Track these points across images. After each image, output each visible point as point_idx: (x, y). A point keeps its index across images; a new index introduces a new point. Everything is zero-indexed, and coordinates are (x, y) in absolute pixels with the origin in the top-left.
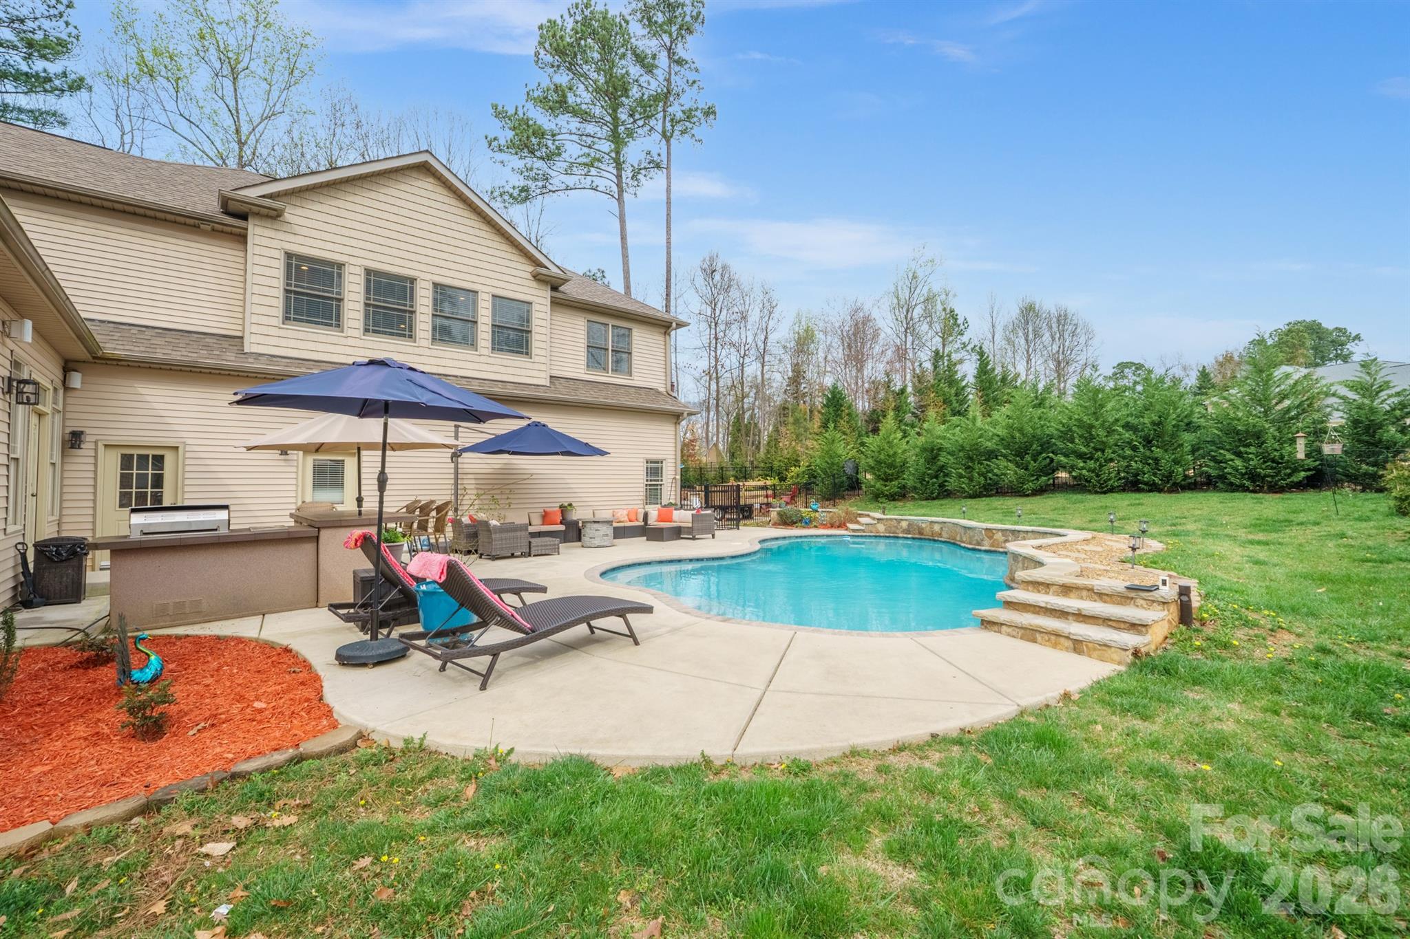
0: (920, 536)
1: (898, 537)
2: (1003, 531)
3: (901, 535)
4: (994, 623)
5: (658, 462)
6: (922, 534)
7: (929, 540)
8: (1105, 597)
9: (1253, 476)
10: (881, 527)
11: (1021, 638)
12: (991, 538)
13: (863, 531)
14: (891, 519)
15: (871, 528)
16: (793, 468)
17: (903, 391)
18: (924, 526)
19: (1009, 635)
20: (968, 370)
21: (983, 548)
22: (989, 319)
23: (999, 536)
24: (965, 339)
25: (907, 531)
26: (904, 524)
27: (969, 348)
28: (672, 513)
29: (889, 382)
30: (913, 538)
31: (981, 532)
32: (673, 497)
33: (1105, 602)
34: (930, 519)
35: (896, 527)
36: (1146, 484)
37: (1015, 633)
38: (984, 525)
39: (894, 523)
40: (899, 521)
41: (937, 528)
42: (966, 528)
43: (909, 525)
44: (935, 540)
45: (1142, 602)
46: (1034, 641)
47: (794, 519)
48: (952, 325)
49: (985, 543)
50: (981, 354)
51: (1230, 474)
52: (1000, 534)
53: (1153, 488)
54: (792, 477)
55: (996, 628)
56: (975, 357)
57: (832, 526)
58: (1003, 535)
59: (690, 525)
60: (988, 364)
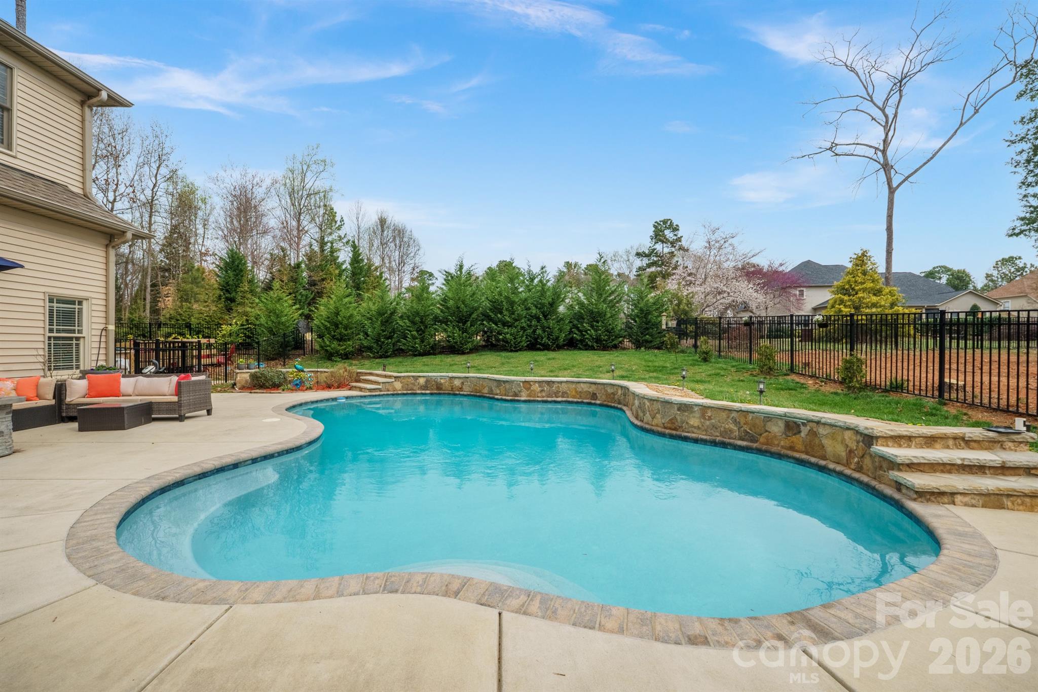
0: (437, 390)
1: (415, 394)
2: (539, 382)
3: (419, 392)
4: (942, 494)
5: (73, 303)
6: (441, 389)
7: (449, 394)
8: (972, 444)
9: (598, 340)
10: (398, 385)
11: (983, 507)
12: (528, 389)
13: (380, 390)
14: (409, 377)
15: (387, 386)
16: (224, 327)
17: (298, 266)
18: (442, 381)
19: (966, 505)
20: (344, 256)
21: (523, 399)
22: (356, 222)
23: (536, 387)
24: (341, 233)
25: (425, 387)
26: (422, 381)
27: (345, 240)
28: (119, 383)
29: (284, 256)
30: (431, 394)
31: (519, 385)
32: (102, 357)
33: (973, 449)
34: (450, 374)
35: (414, 384)
36: (543, 345)
37: (974, 502)
38: (523, 379)
39: (412, 380)
40: (416, 378)
41: (457, 383)
42: (499, 382)
43: (427, 381)
44: (455, 395)
45: (1010, 444)
46: (1002, 507)
47: (277, 381)
48: (330, 219)
49: (523, 394)
50: (354, 247)
51: (587, 338)
52: (537, 385)
53: (546, 348)
54: (224, 336)
55: (946, 499)
56: (349, 249)
57: (329, 387)
58: (540, 386)
59: (175, 399)
60: (359, 255)
